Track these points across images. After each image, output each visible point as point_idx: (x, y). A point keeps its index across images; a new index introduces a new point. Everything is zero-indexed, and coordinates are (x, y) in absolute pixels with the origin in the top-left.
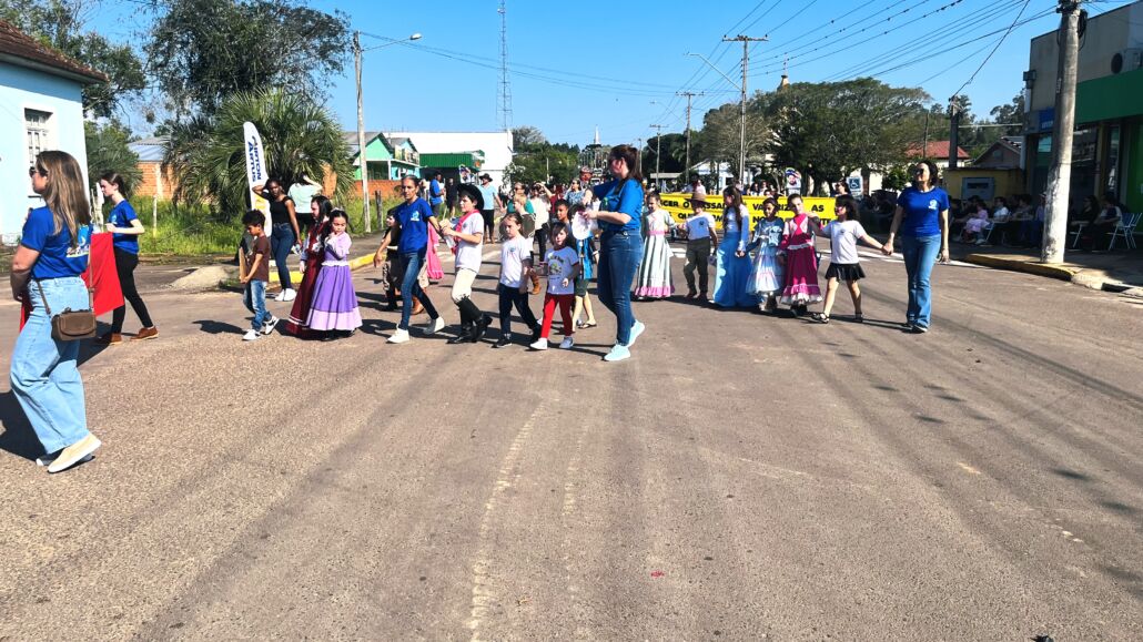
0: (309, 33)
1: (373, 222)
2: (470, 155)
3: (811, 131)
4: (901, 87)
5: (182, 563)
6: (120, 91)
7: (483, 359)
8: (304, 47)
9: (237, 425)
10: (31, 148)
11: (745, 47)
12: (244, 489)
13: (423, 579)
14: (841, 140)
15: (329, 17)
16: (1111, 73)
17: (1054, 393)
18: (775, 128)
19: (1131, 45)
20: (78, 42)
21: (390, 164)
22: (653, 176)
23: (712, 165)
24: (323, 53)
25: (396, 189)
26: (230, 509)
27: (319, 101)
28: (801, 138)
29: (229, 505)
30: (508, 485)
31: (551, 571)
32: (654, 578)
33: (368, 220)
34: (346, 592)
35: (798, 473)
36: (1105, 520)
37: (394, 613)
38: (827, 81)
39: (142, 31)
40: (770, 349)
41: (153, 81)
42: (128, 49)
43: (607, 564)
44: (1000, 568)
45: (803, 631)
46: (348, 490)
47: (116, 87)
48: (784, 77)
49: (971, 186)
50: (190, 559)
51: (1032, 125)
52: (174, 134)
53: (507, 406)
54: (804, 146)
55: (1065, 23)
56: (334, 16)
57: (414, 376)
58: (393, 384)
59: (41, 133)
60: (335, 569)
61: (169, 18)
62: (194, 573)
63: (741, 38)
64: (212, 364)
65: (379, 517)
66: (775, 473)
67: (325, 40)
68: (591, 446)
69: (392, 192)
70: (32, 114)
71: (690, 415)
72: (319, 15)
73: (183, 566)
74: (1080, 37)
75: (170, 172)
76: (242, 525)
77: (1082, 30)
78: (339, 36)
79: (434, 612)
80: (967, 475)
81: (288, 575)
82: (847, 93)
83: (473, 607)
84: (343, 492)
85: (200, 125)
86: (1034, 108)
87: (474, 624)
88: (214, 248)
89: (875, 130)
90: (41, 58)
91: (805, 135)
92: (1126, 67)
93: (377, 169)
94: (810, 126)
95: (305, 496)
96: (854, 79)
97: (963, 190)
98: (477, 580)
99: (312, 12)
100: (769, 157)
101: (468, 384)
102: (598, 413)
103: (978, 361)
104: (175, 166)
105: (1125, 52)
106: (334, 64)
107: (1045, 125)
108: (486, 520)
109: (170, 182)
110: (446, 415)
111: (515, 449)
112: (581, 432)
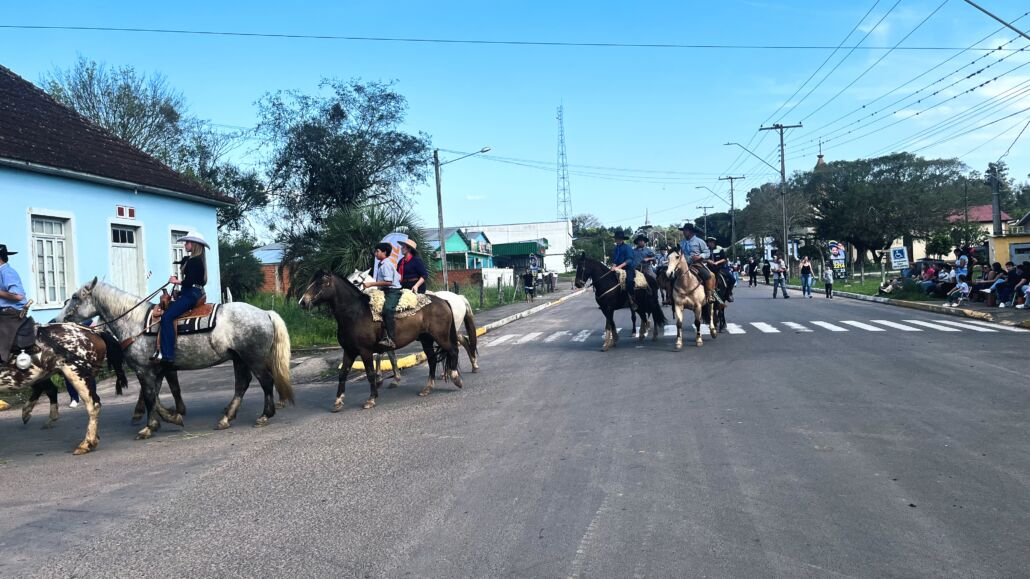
0: (399, 152)
2: (535, 243)
3: (850, 204)
4: (936, 158)
6: (248, 209)
7: (549, 449)
8: (393, 164)
9: (328, 522)
11: (782, 134)
14: (881, 210)
15: (414, 138)
18: (815, 203)
20: (213, 173)
21: (466, 255)
23: (757, 240)
24: (410, 167)
25: (473, 276)
27: (406, 208)
28: (842, 210)
38: (862, 158)
39: (265, 161)
40: (830, 433)
41: (274, 200)
42: (254, 174)
47: (244, 206)
48: (820, 157)
49: (1019, 251)
53: (573, 502)
54: (844, 219)
56: (418, 137)
57: (486, 468)
58: (466, 476)
61: (286, 148)
63: (777, 127)
64: (311, 457)
67: (411, 156)
69: (468, 279)
70: (176, 234)
71: (754, 512)
72: (406, 137)
75: (286, 272)
78: (422, 152)
82: (883, 167)
85: (310, 234)
88: (318, 339)
89: (914, 200)
91: (844, 208)
93: (456, 259)
94: (850, 200)
96: (888, 153)
97: (1011, 256)
99: (400, 135)
100: (810, 230)
101: (536, 476)
102: (661, 510)
104: (292, 268)
106: (419, 175)
109: (286, 281)
110: (515, 511)
111: (581, 551)
112: (646, 533)
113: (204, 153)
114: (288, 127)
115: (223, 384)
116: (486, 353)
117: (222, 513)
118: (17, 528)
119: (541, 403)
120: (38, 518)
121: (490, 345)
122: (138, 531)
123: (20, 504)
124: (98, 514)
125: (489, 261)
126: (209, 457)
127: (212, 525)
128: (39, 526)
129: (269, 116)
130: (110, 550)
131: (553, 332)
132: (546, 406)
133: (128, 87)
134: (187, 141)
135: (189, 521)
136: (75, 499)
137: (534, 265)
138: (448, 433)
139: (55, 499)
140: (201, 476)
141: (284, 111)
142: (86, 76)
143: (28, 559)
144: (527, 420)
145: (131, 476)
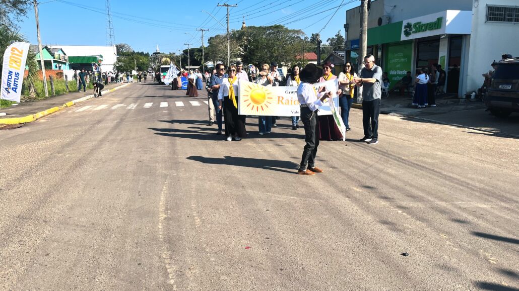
1: (49, 92)
2: (96, 57)
3: (257, 48)
4: (293, 29)
5: (6, 272)
7: (131, 157)
12: (26, 232)
13: (139, 264)
14: (270, 52)
16: (378, 26)
17: (377, 156)
18: (241, 46)
19: (385, 14)
21: (52, 62)
22: (187, 67)
23: (214, 63)
25: (57, 74)
26: (22, 243)
27: (13, 30)
28: (253, 50)
29: (21, 241)
30: (166, 216)
31: (200, 252)
32: (247, 250)
33: (46, 91)
34: (102, 276)
35: (292, 197)
36: (411, 205)
37: (131, 282)
38: (262, 26)
43: (224, 246)
44: (381, 228)
45: (316, 264)
46: (85, 227)
48: (243, 23)
50: (10, 270)
51: (348, 47)
53: (151, 179)
54: (254, 54)
55: (362, 4)
57: (98, 168)
58: (88, 172)
60: (91, 266)
62: (15, 276)
63: (227, 5)
65: (106, 238)
66: (283, 198)
68: (199, 194)
71: (239, 176)
73: (8, 274)
74: (368, 11)
76: (32, 250)
77: (369, 8)
79: (151, 279)
80: (357, 192)
81: (67, 272)
82: (271, 31)
83: (168, 274)
84: (82, 228)
86: (349, 39)
87: (172, 282)
89: (283, 48)
92: (384, 23)
93: (48, 64)
94: (257, 46)
95: (62, 232)
96: (274, 24)
98: (166, 261)
100: (239, 59)
101: (128, 170)
102: (197, 179)
103: (346, 145)
105: (383, 17)
107: (352, 47)
108: (161, 233)
110: (122, 186)
111: (163, 199)
112: (192, 188)
116: (77, 115)
119: (120, 137)
121: (78, 111)
125: (67, 66)
131: (115, 104)
132: (122, 139)
137: (96, 69)
138: (69, 154)
144: (114, 146)
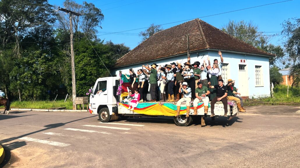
6: (277, 58)
10: (256, 75)
20: (266, 48)
39: (285, 42)
41: (287, 55)
42: (279, 47)
52: (293, 68)
59: (259, 71)
61: (292, 37)
70: (257, 67)
75: (291, 78)
90: (260, 53)
104: (293, 77)
109: (292, 81)
113: (263, 42)
114: (293, 30)
115: (274, 113)
117: (288, 156)
118: (225, 147)
120: (230, 145)
122: (261, 156)
123: (224, 140)
124: (248, 147)
126: (277, 136)
127: (285, 160)
128: (231, 147)
129: (286, 27)
130: (254, 159)
133: (242, 26)
134: (258, 39)
135: (277, 156)
136: (239, 141)
139: (233, 140)
140: (276, 142)
141: (291, 25)
142: (231, 25)
143: (231, 156)
145: (253, 137)
